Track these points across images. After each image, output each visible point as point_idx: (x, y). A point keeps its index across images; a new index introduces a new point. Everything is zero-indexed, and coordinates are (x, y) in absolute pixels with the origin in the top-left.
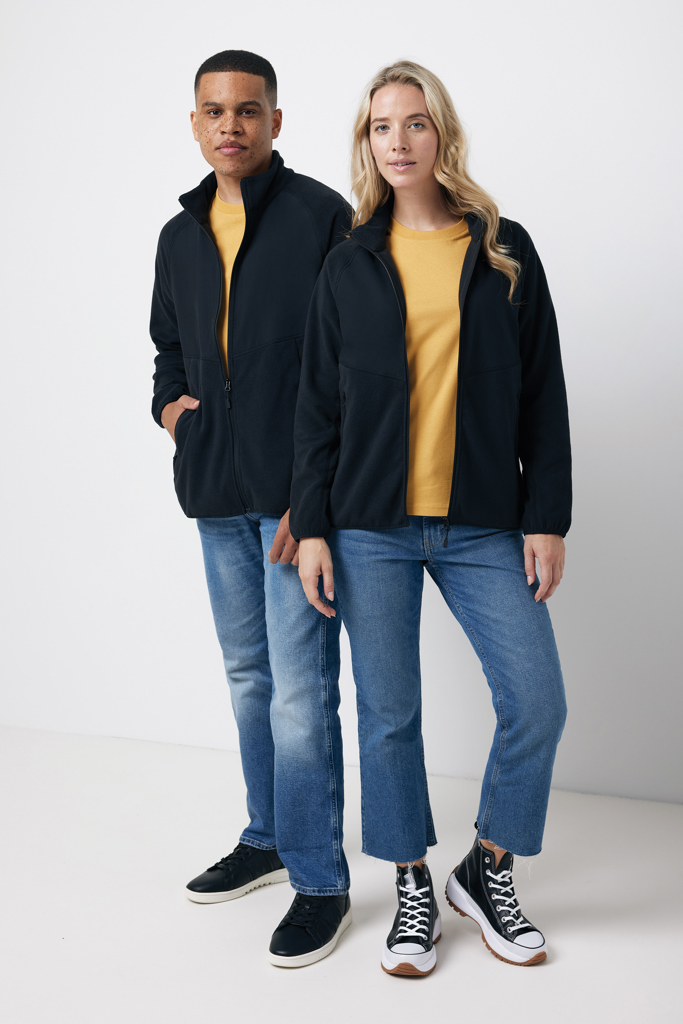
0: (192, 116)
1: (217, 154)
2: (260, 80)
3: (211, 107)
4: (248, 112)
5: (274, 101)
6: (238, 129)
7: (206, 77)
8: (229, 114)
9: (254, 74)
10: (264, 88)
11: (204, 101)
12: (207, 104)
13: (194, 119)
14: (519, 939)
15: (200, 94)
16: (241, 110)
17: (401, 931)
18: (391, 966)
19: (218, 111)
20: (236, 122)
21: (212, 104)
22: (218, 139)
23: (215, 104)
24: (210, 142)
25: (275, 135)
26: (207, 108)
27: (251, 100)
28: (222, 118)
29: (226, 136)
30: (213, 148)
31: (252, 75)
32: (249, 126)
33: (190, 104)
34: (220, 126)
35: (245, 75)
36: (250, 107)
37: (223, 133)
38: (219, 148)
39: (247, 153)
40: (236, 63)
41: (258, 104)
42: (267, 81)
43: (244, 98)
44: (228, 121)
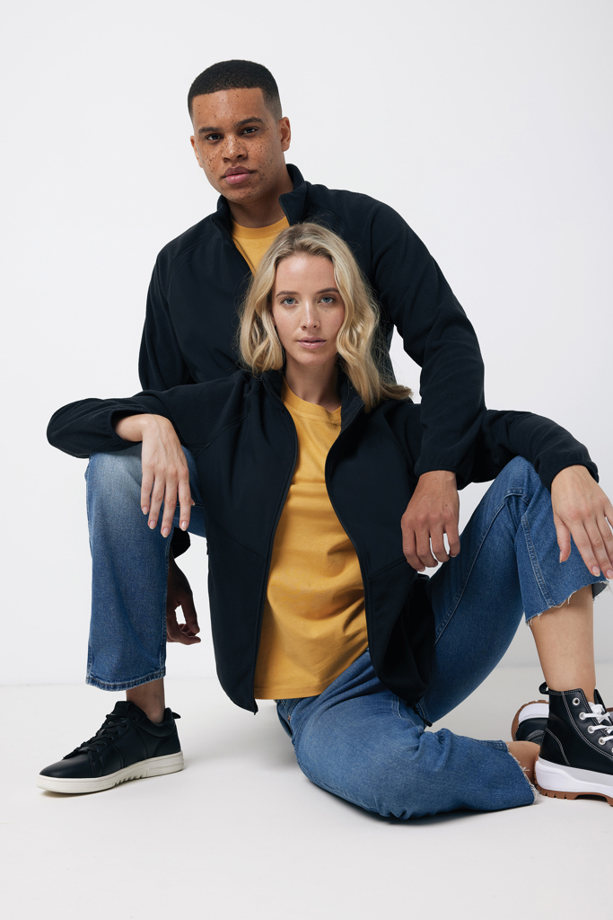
0: (192, 141)
1: (224, 182)
2: (257, 92)
4: (250, 131)
5: (277, 109)
6: (242, 152)
7: (197, 101)
9: (248, 87)
10: (262, 100)
11: (202, 126)
12: (205, 129)
13: (195, 144)
16: (245, 129)
20: (238, 146)
22: (223, 168)
23: (211, 129)
24: (214, 170)
25: (285, 146)
26: (206, 133)
27: (250, 116)
29: (230, 164)
30: (218, 177)
31: (246, 89)
32: (253, 147)
34: (221, 151)
35: (238, 91)
36: (250, 124)
37: (226, 160)
38: (224, 177)
39: (256, 177)
40: (227, 80)
41: (259, 120)
42: (263, 92)
43: (243, 117)
44: (230, 145)
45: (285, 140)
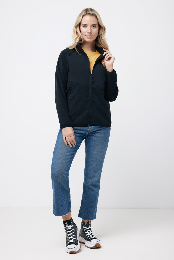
14: (92, 241)
17: (69, 241)
18: (69, 252)
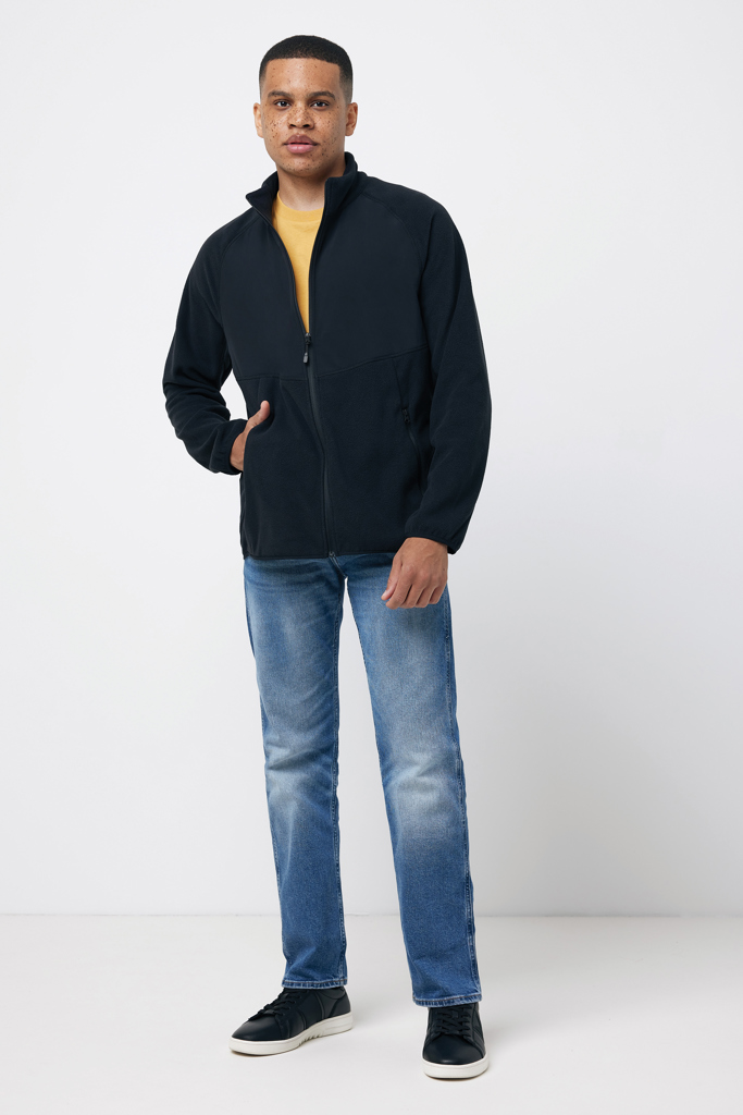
0: (256, 108)
1: (284, 150)
2: (334, 68)
3: (278, 97)
4: (320, 104)
5: (349, 93)
6: (309, 123)
7: (272, 64)
8: (300, 105)
9: (328, 61)
10: (338, 77)
11: (271, 90)
12: (274, 94)
13: (258, 112)
15: (265, 83)
16: (316, 101)
19: (286, 101)
20: (307, 115)
21: (279, 94)
22: (285, 133)
23: (283, 94)
24: (277, 136)
25: (349, 133)
26: (274, 98)
27: (324, 90)
28: (290, 110)
29: (295, 131)
30: (280, 143)
31: (325, 63)
32: (321, 120)
33: (253, 93)
34: (289, 119)
35: (317, 62)
36: (323, 98)
37: (292, 126)
38: (285, 144)
39: (319, 150)
40: (308, 49)
41: (332, 96)
42: (341, 70)
43: (316, 89)
44: (298, 114)
45: (350, 126)
